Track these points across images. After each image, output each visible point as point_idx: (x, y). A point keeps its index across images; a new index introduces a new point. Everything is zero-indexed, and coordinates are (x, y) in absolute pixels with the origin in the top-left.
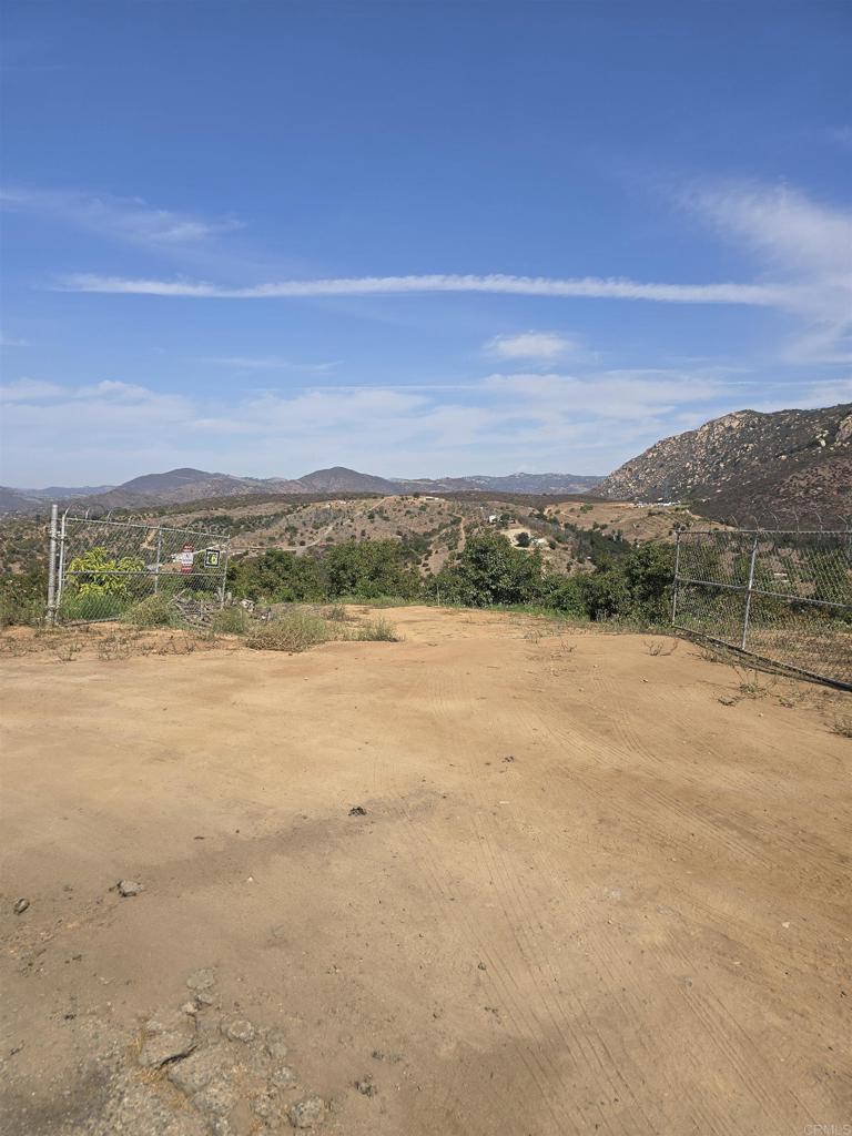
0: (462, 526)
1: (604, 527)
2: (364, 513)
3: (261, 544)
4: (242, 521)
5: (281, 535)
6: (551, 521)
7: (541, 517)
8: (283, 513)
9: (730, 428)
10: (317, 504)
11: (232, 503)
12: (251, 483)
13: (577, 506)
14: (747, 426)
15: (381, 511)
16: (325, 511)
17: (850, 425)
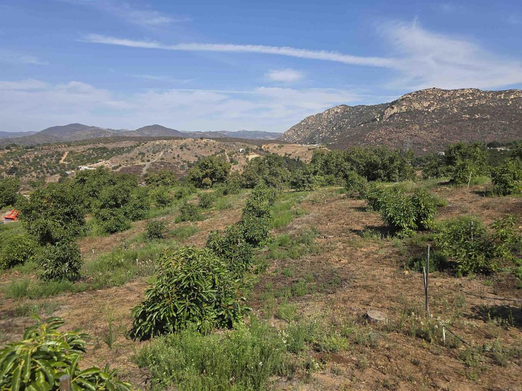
0: (226, 153)
1: (290, 155)
2: (178, 146)
3: (127, 161)
4: (113, 150)
5: (137, 157)
6: (265, 152)
7: (261, 150)
8: (135, 146)
9: (337, 112)
10: (152, 142)
11: (107, 140)
12: (111, 131)
13: (276, 145)
14: (344, 112)
15: (185, 145)
16: (157, 145)
17: (389, 112)
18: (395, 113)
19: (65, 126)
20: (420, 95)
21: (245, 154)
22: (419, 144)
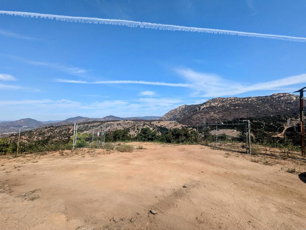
0: (136, 126)
1: (162, 126)
2: (116, 124)
6: (153, 125)
7: (151, 124)
8: (100, 125)
9: (183, 108)
11: (89, 123)
12: (93, 119)
13: (157, 122)
14: (186, 107)
15: (120, 124)
16: (108, 124)
17: (202, 107)
18: (204, 108)
19: (75, 118)
20: (214, 100)
21: (143, 126)
22: (214, 119)
